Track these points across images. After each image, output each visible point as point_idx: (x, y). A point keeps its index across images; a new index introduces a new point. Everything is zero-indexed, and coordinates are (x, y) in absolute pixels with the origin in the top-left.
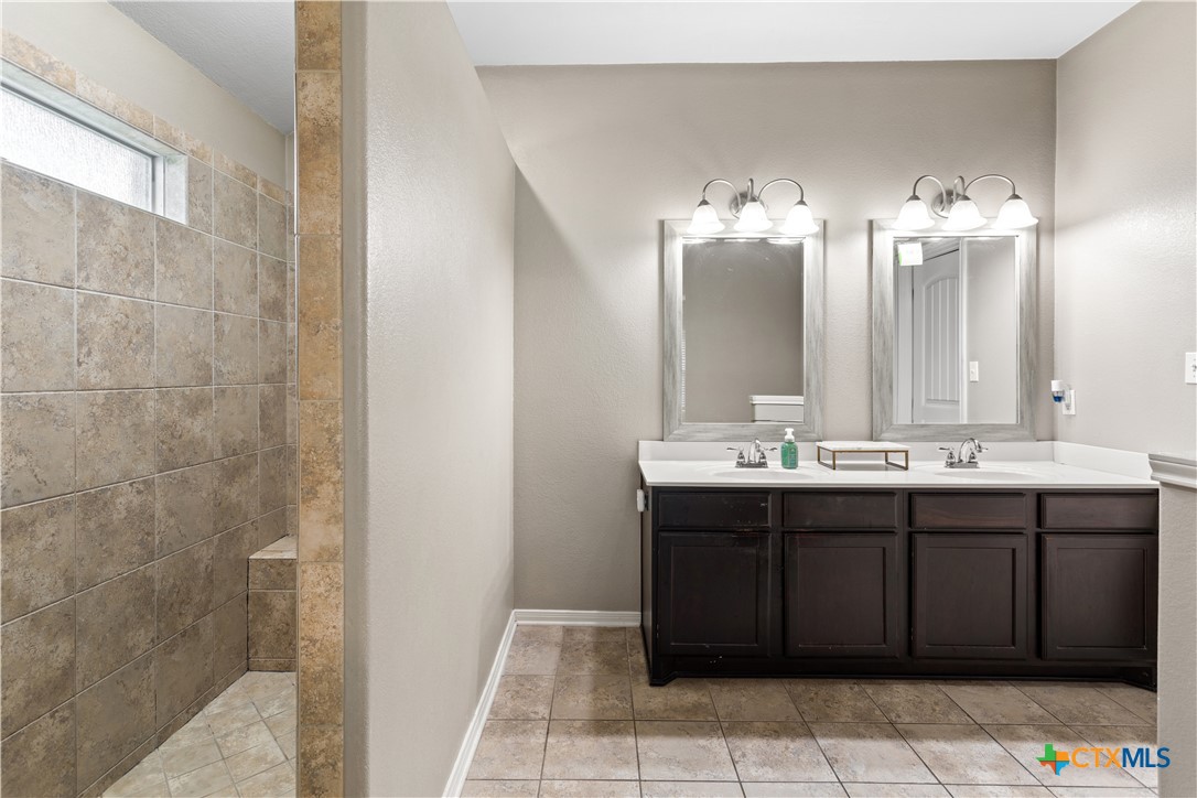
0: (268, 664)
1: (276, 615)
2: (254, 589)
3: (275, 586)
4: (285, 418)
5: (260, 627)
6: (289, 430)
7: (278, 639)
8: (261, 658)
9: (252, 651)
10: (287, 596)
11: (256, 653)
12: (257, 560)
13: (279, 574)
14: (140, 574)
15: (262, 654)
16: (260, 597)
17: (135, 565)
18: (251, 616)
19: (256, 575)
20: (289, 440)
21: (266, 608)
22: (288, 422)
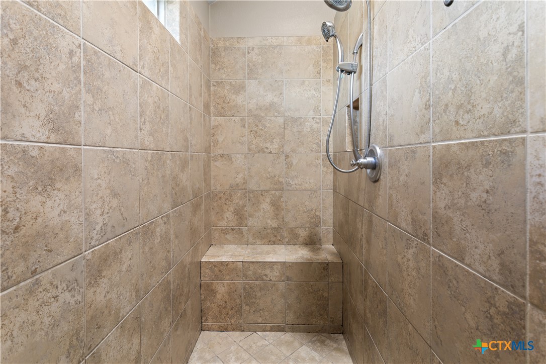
0: (214, 326)
1: (219, 296)
2: (205, 280)
3: (217, 278)
4: (210, 175)
5: (209, 304)
6: (212, 182)
7: (220, 312)
8: (210, 322)
9: (204, 319)
10: (225, 284)
11: (206, 320)
12: (206, 262)
13: (220, 271)
14: (166, 280)
15: (210, 320)
16: (208, 286)
17: (164, 274)
18: (203, 297)
19: (206, 271)
20: (213, 188)
21: (212, 292)
22: (212, 177)
